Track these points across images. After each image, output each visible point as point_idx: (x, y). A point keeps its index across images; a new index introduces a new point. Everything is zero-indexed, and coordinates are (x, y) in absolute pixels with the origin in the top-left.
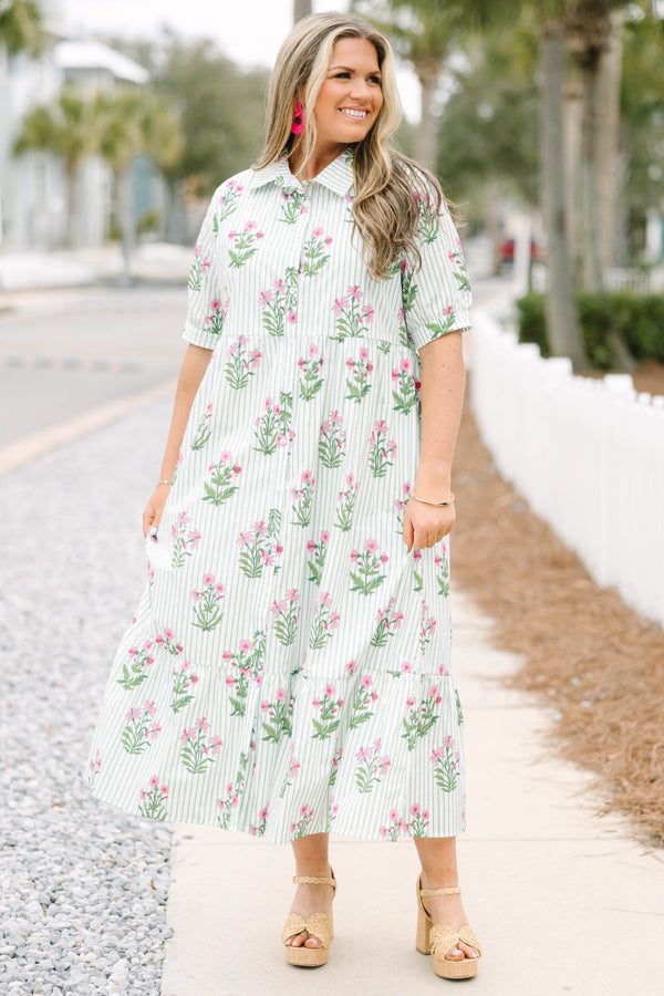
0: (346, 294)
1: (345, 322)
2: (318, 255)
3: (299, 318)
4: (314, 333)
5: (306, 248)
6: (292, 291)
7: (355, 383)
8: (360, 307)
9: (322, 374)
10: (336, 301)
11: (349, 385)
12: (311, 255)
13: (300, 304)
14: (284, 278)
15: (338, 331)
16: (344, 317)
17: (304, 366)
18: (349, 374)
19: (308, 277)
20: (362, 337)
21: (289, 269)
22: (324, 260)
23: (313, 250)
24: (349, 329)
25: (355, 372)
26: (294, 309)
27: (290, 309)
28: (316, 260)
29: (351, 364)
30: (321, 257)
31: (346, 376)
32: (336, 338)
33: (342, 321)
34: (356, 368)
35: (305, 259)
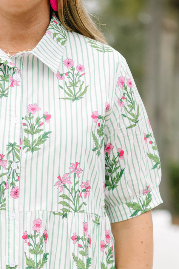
0: (68, 171)
1: (68, 198)
2: (38, 131)
3: (21, 193)
4: (38, 208)
5: (24, 124)
6: (14, 166)
7: (80, 257)
8: (80, 183)
9: (47, 248)
10: (59, 177)
11: (75, 259)
12: (32, 131)
13: (22, 179)
14: (5, 153)
15: (61, 206)
16: (67, 193)
17: (28, 240)
18: (73, 248)
19: (30, 153)
20: (83, 212)
21: (10, 145)
22: (45, 136)
23: (32, 126)
24: (72, 205)
25: (80, 246)
26: (17, 184)
27: (12, 184)
28: (36, 136)
29: (76, 238)
30: (42, 133)
31: (72, 251)
32: (59, 214)
33: (64, 197)
34: (80, 242)
35: (25, 135)
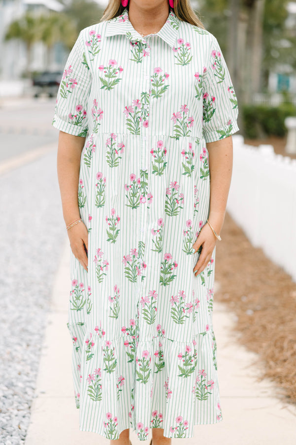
0: (179, 110)
1: (180, 128)
2: (161, 85)
3: (150, 124)
4: (160, 134)
5: (152, 80)
6: (145, 107)
7: (187, 165)
8: (187, 118)
9: (166, 159)
10: (174, 114)
11: (184, 166)
12: (157, 85)
13: (150, 116)
14: (140, 99)
15: (175, 133)
16: (179, 124)
17: (154, 154)
18: (183, 159)
19: (155, 99)
20: (189, 136)
21: (143, 93)
22: (165, 88)
23: (157, 82)
24: (182, 132)
25: (187, 158)
26: (147, 118)
27: (144, 118)
28: (160, 88)
29: (184, 153)
30: (163, 86)
31: (182, 161)
32: (174, 137)
33: (177, 126)
34: (187, 156)
35: (153, 87)
